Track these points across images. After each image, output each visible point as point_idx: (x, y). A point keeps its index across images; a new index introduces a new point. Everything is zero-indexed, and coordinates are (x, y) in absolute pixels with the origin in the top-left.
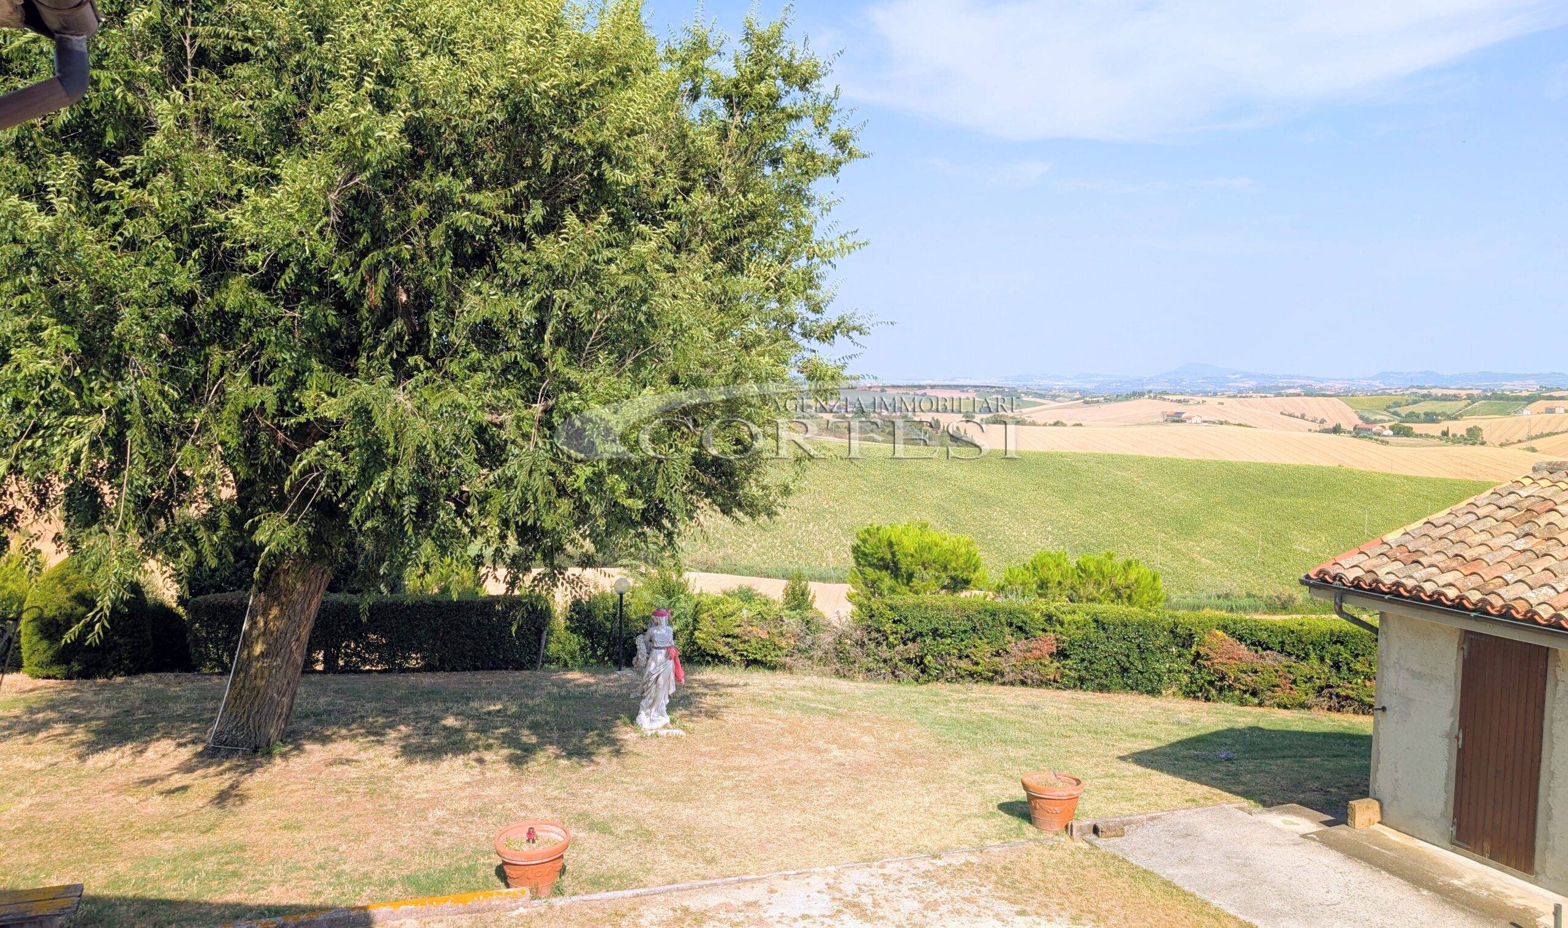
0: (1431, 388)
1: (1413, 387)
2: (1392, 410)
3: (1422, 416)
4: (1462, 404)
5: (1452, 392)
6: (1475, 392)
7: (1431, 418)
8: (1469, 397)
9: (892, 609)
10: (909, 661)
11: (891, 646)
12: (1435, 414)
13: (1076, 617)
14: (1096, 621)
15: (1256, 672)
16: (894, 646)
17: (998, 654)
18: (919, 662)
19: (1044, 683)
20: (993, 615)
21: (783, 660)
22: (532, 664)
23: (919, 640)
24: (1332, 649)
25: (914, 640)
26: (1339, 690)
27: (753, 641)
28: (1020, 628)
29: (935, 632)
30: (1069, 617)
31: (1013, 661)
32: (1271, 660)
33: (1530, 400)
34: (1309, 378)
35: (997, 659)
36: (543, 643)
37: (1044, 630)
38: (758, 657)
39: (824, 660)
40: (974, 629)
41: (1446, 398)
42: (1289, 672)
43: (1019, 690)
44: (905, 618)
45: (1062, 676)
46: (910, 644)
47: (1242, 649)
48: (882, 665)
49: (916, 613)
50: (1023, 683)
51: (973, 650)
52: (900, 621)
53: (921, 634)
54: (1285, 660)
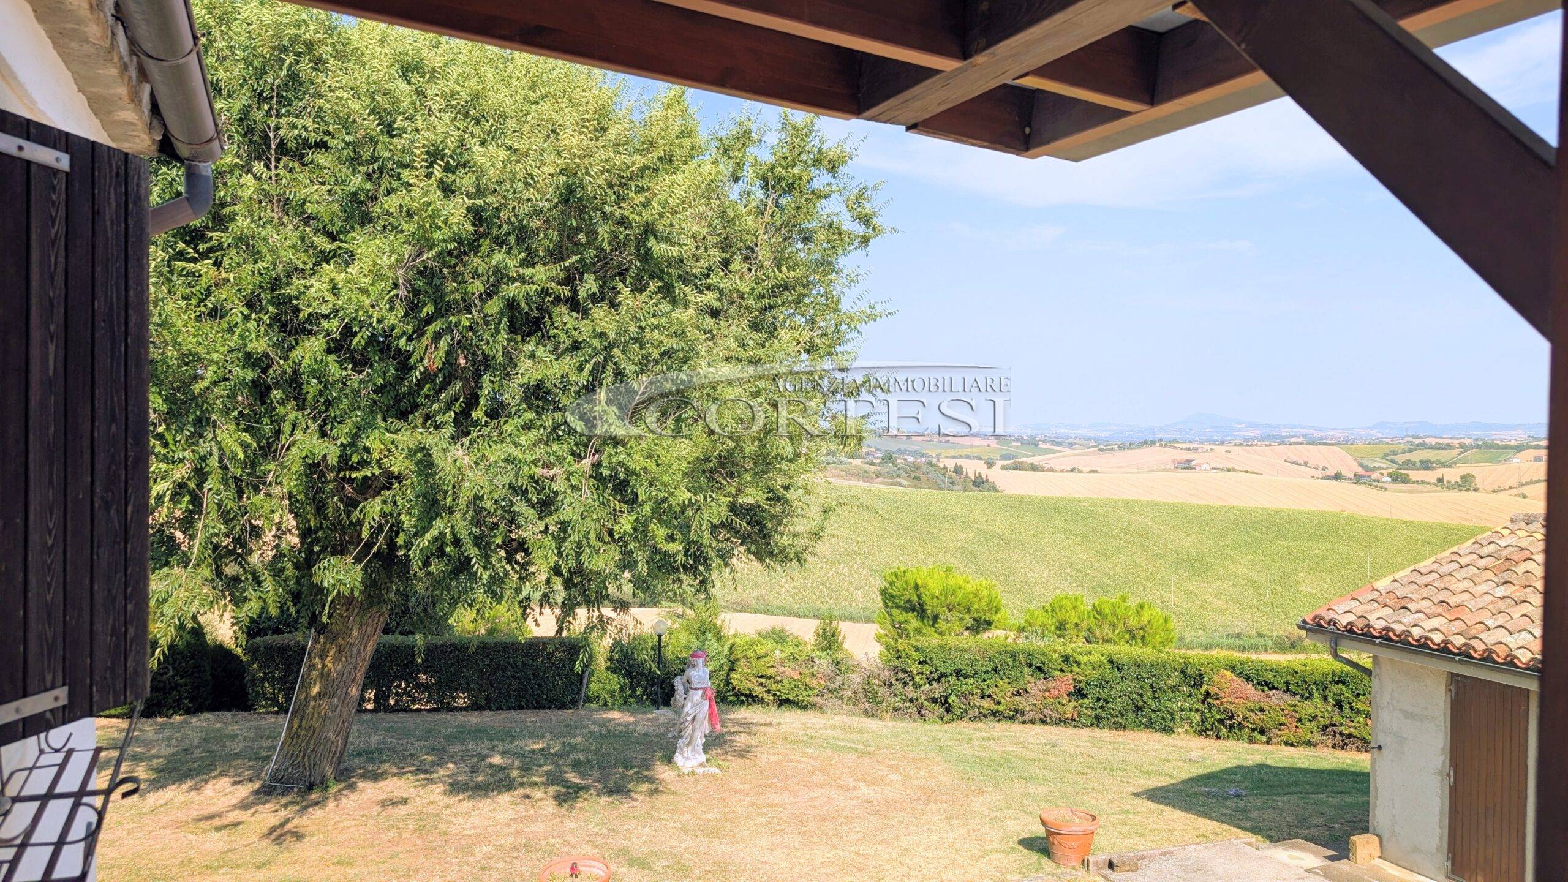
0: (1426, 437)
1: (1408, 436)
2: (1389, 458)
3: (1418, 464)
4: (1455, 452)
5: (1445, 441)
6: (1467, 441)
7: (1426, 465)
8: (1462, 446)
9: (917, 650)
10: (934, 701)
11: (917, 686)
12: (1430, 462)
13: (1092, 658)
14: (1111, 662)
15: (1262, 711)
16: (920, 686)
17: (1018, 694)
18: (944, 702)
19: (1061, 722)
20: (1014, 656)
21: (814, 699)
22: (574, 703)
23: (943, 680)
24: (1336, 688)
25: (938, 680)
26: (1342, 728)
27: (786, 681)
28: (1039, 669)
29: (958, 672)
30: (1086, 658)
31: (1033, 700)
32: (1277, 699)
33: (1519, 448)
34: (1310, 428)
35: (1017, 699)
36: (585, 682)
37: (1062, 671)
38: (790, 697)
39: (854, 700)
40: (995, 670)
41: (1439, 447)
42: (1294, 711)
43: (1039, 728)
44: (931, 659)
45: (1080, 715)
46: (935, 684)
47: (1249, 689)
48: (908, 705)
49: (941, 655)
50: (1043, 721)
51: (995, 689)
52: (926, 662)
53: (945, 675)
54: (1290, 700)
